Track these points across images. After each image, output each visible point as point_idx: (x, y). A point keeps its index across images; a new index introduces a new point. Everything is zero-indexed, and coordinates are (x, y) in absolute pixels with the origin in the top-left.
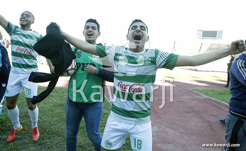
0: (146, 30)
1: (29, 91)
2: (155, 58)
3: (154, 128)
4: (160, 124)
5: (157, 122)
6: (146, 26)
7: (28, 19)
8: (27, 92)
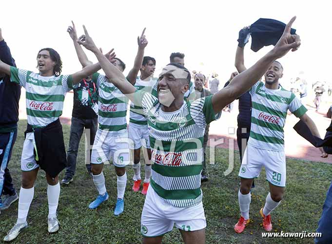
7: (277, 72)
8: (276, 177)
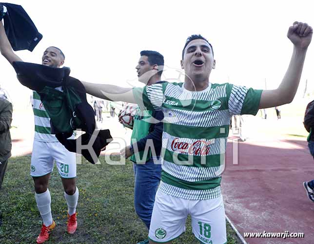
0: (211, 51)
1: (66, 167)
2: (227, 98)
3: (263, 214)
4: (274, 208)
5: (269, 205)
6: (210, 44)
8: (63, 169)
